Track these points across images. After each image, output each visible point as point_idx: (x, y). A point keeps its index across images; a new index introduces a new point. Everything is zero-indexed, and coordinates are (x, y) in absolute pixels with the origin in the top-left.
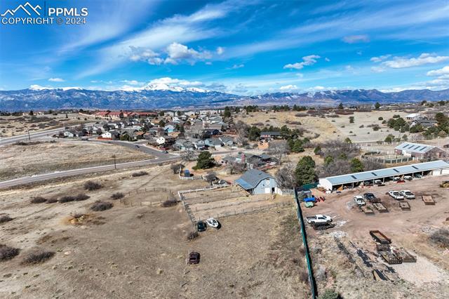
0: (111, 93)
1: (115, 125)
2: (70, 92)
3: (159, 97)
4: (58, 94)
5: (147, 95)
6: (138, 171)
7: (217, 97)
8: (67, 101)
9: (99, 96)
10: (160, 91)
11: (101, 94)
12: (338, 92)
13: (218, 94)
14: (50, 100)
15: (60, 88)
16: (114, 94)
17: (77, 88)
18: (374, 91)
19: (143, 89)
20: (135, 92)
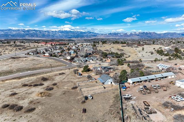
0: (46, 31)
1: (50, 49)
2: (28, 31)
3: (66, 33)
4: (23, 31)
5: (61, 33)
6: (61, 72)
7: (90, 34)
8: (27, 34)
9: (40, 32)
10: (66, 31)
11: (41, 32)
12: (140, 33)
13: (90, 32)
14: (20, 34)
15: (24, 29)
16: (47, 32)
17: (31, 29)
18: (154, 33)
19: (59, 30)
20: (56, 31)
